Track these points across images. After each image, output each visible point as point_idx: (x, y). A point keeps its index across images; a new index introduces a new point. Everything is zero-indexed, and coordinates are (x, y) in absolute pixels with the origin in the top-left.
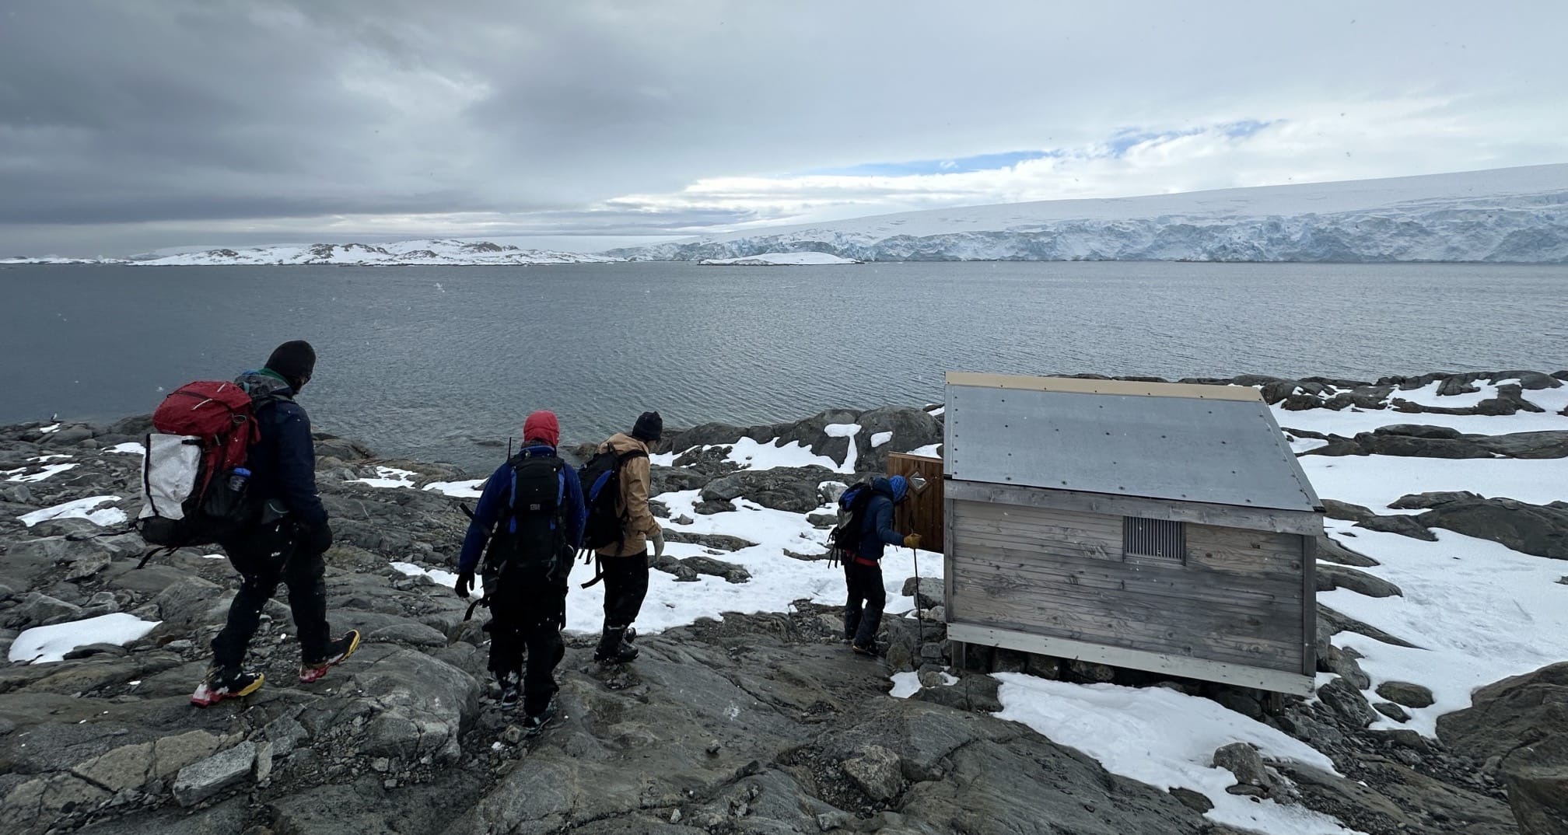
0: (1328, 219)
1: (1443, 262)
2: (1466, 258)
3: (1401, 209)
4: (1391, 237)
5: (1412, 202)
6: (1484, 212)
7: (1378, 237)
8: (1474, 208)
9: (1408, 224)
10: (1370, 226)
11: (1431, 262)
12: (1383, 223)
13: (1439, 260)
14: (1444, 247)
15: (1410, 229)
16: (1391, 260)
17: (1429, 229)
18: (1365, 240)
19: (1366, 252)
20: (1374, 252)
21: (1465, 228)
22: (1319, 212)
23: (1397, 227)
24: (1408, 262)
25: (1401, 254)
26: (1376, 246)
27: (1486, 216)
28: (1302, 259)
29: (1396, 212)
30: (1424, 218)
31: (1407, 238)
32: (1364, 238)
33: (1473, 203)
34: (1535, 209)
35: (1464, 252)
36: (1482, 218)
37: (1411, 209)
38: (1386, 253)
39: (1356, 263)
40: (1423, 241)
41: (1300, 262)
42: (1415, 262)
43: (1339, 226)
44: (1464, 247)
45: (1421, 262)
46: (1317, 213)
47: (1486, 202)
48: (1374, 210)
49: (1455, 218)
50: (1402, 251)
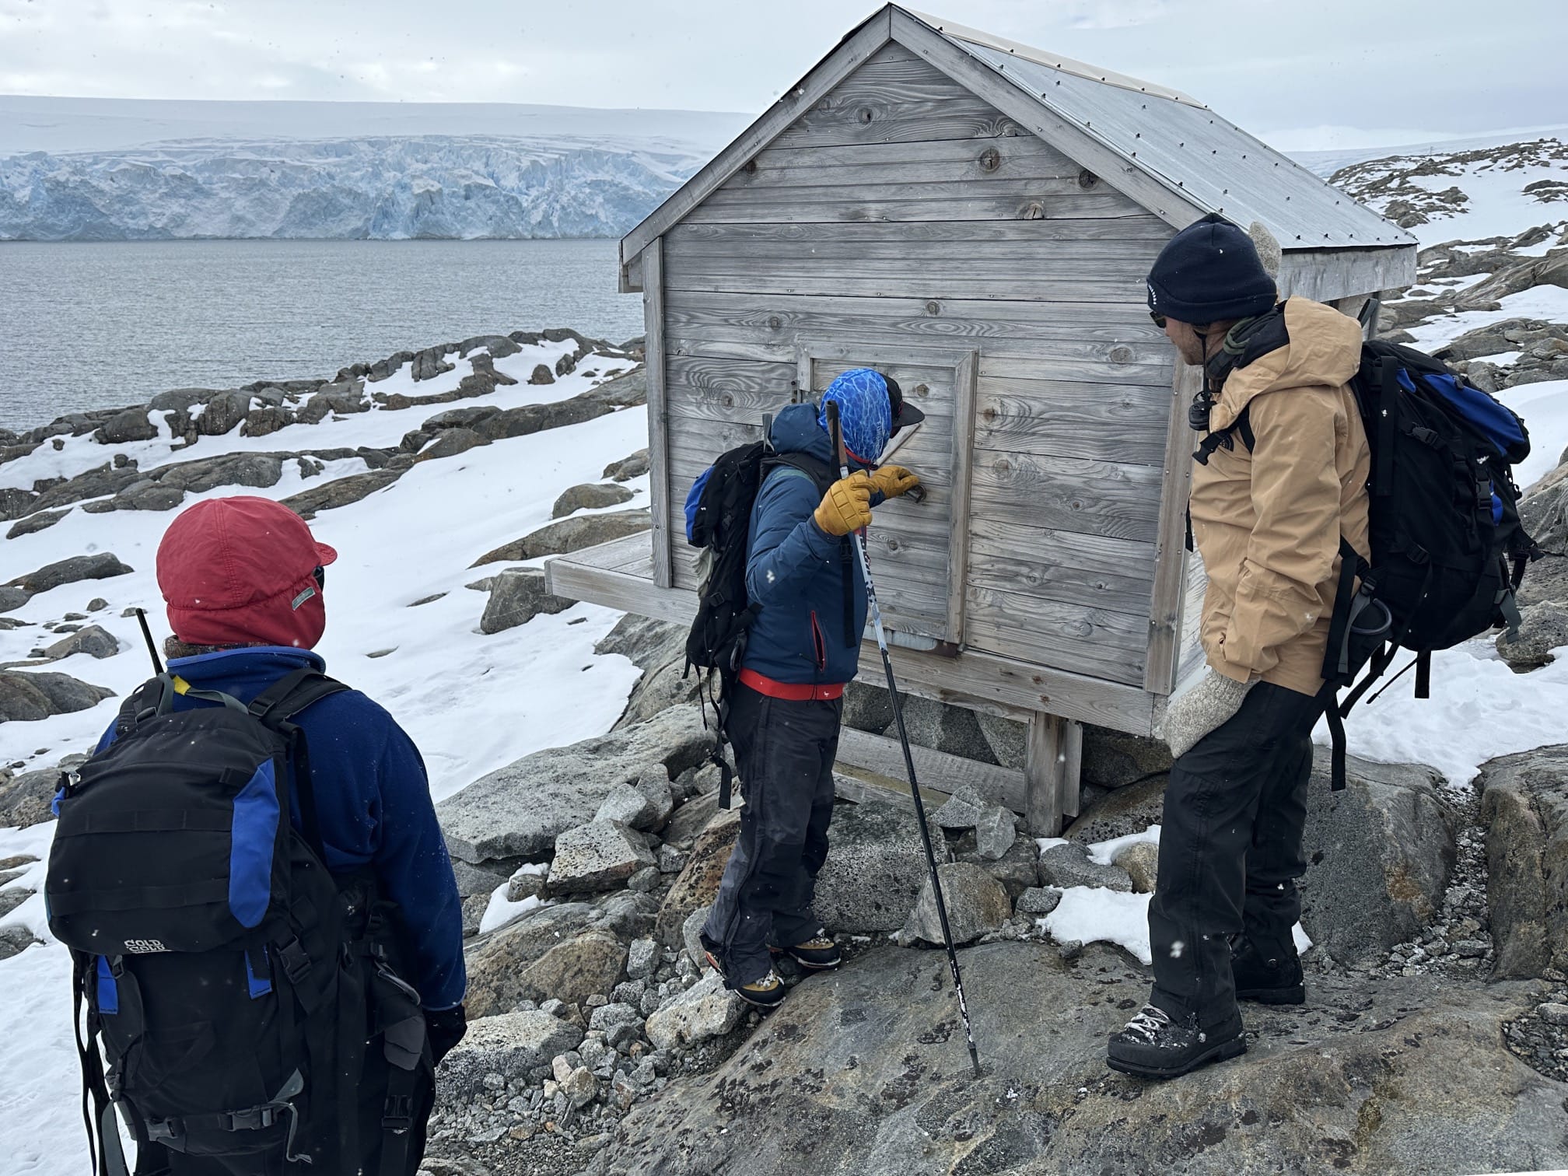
0: (68, 164)
1: (229, 238)
2: (253, 233)
3: (168, 153)
4: (161, 198)
5: (179, 142)
6: (264, 164)
7: (145, 197)
8: (253, 157)
9: (180, 178)
10: (130, 179)
11: (216, 238)
12: (146, 175)
13: (225, 235)
14: (226, 216)
15: (184, 186)
16: (164, 236)
17: (206, 187)
18: (128, 203)
19: (131, 223)
20: (142, 223)
21: (249, 186)
22: (53, 150)
23: (167, 183)
24: (188, 239)
25: (178, 226)
26: (145, 214)
27: (266, 170)
28: (38, 234)
29: (160, 157)
30: (199, 170)
31: (182, 201)
32: (125, 199)
33: (252, 149)
34: (317, 163)
35: (251, 224)
36: (265, 172)
37: (180, 154)
38: (159, 225)
39: (120, 240)
40: (201, 206)
41: (35, 240)
42: (196, 238)
43: (87, 177)
44: (250, 217)
45: (204, 239)
46: (50, 154)
47: (264, 148)
48: (131, 153)
49: (235, 172)
50: (179, 221)
